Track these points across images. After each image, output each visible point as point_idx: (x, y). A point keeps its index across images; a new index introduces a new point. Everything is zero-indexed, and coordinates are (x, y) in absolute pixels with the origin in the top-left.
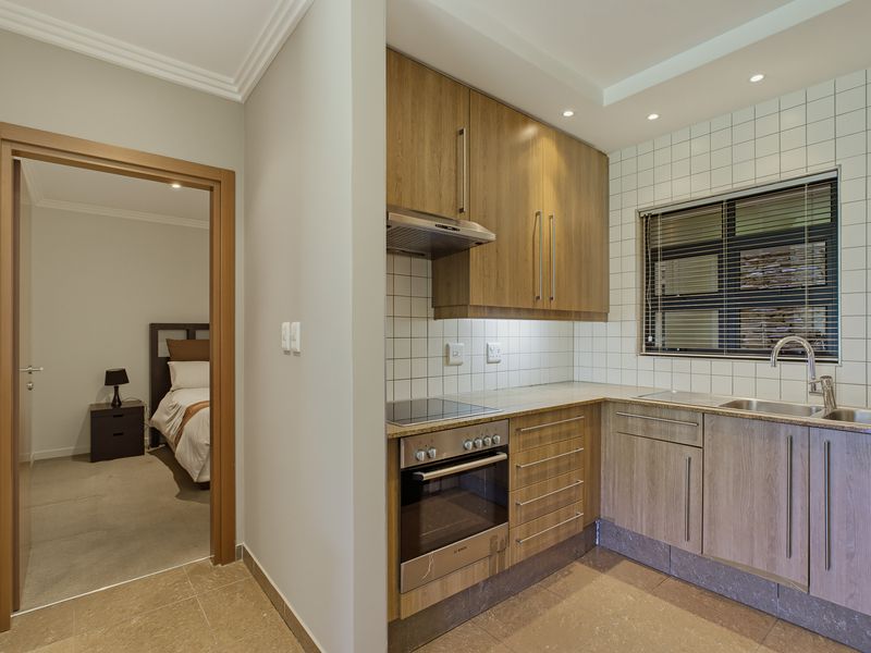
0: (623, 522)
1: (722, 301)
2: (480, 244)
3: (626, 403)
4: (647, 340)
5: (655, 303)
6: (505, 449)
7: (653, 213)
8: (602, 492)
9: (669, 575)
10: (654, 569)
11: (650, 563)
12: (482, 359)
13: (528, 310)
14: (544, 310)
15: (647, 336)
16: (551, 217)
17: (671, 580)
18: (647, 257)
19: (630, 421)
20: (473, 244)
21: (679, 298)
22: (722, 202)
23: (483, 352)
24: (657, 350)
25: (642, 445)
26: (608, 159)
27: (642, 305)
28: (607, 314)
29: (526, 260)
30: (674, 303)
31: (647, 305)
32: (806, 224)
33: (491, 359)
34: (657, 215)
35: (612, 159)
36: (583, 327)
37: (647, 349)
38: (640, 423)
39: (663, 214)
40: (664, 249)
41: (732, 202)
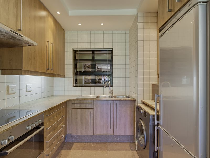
0: (74, 133)
1: (92, 74)
2: (29, 45)
3: (74, 100)
4: (75, 83)
5: (77, 73)
6: (42, 124)
7: (77, 50)
8: (68, 126)
9: (86, 143)
10: (82, 143)
11: (81, 141)
12: (24, 90)
13: (44, 73)
14: (49, 73)
15: (75, 82)
16: (52, 44)
17: (87, 144)
18: (75, 61)
19: (76, 105)
20: (27, 45)
21: (82, 72)
22: (92, 50)
23: (24, 87)
24: (78, 85)
25: (79, 111)
26: (65, 32)
27: (74, 74)
28: (64, 75)
29: (44, 56)
30: (81, 73)
31: (75, 74)
32: (108, 59)
33: (28, 90)
34: (78, 51)
35: (66, 32)
36: (57, 79)
37: (75, 85)
38: (78, 105)
39: (79, 51)
40: (79, 60)
41: (94, 51)
